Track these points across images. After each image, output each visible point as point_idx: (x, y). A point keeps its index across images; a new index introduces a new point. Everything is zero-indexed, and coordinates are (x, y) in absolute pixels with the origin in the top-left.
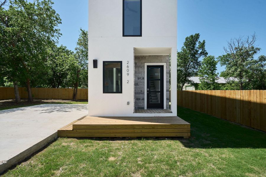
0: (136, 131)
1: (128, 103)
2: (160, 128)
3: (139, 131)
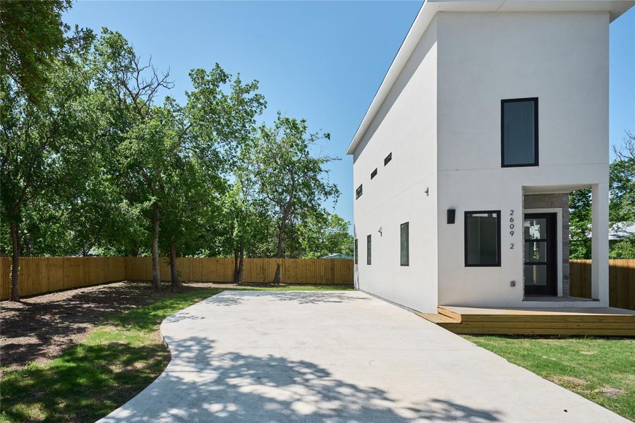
0: (570, 325)
1: (513, 284)
2: (612, 321)
3: (575, 326)
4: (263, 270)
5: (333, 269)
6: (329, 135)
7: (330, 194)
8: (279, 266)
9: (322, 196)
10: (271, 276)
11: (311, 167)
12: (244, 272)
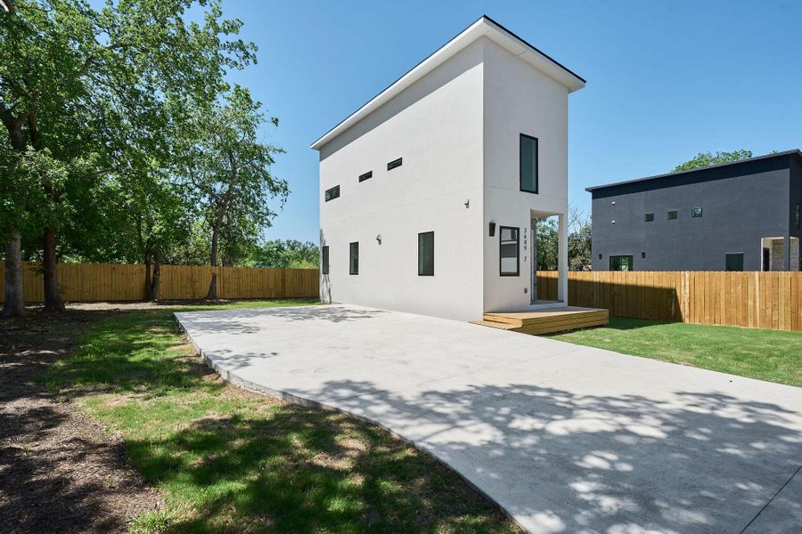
1: (526, 291)
2: (590, 315)
4: (192, 281)
5: (283, 280)
6: (277, 120)
7: (278, 189)
8: (214, 277)
9: (267, 191)
10: (204, 290)
11: (258, 153)
12: (161, 285)
